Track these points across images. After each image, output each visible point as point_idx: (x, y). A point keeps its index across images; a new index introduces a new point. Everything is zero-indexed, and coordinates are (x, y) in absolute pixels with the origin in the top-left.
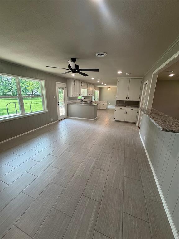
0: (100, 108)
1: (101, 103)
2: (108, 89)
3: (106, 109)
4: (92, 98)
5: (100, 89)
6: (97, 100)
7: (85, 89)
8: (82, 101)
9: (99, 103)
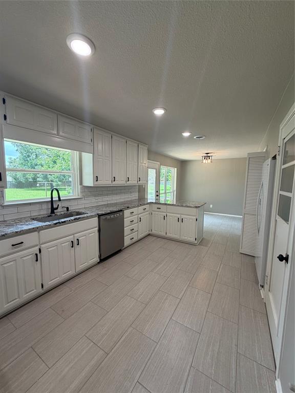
0: (169, 235)
1: (172, 213)
2: (205, 161)
3: (192, 240)
4: (142, 190)
5: (182, 166)
7: (83, 154)
8: (53, 210)
9: (165, 214)
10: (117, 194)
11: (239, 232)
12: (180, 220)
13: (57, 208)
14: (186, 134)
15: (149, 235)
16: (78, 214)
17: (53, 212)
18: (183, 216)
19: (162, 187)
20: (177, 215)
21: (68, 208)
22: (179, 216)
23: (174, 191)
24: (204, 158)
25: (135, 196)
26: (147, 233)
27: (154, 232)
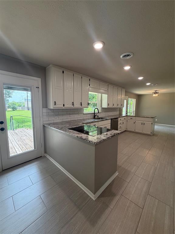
0: (136, 131)
1: (139, 120)
2: (154, 95)
3: (149, 133)
4: (121, 110)
5: (139, 98)
6: (133, 114)
7: (103, 95)
8: (95, 116)
9: (135, 121)
10: (111, 111)
12: (143, 124)
13: (96, 116)
14: (148, 84)
15: (126, 131)
16: (102, 118)
17: (94, 117)
18: (144, 122)
19: (128, 109)
20: (141, 122)
21: (98, 116)
23: (134, 111)
24: (153, 93)
25: (117, 113)
26: (125, 130)
27: (128, 129)
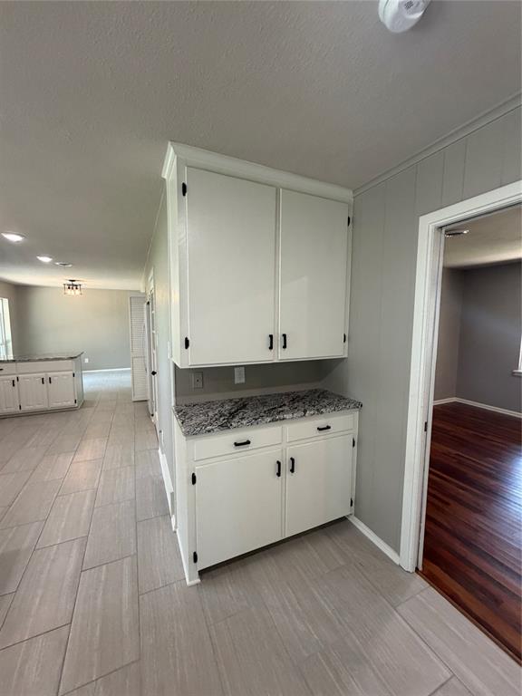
1: (31, 372)
2: (70, 292)
6: (5, 354)
9: (14, 377)
11: (130, 385)
12: (46, 381)
14: (45, 259)
18: (50, 375)
20: (40, 374)
22: (43, 375)
23: (6, 343)
